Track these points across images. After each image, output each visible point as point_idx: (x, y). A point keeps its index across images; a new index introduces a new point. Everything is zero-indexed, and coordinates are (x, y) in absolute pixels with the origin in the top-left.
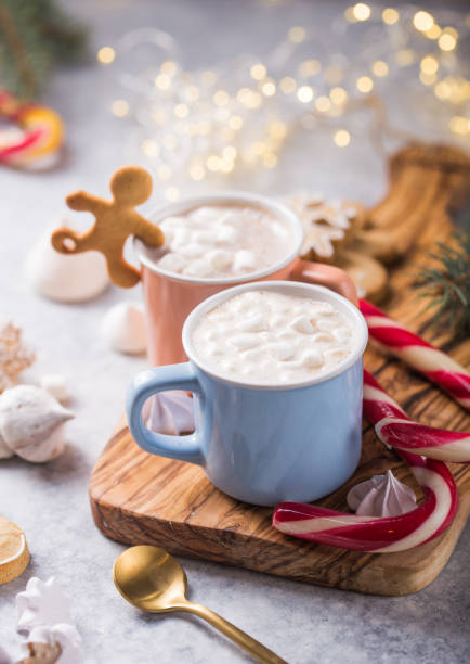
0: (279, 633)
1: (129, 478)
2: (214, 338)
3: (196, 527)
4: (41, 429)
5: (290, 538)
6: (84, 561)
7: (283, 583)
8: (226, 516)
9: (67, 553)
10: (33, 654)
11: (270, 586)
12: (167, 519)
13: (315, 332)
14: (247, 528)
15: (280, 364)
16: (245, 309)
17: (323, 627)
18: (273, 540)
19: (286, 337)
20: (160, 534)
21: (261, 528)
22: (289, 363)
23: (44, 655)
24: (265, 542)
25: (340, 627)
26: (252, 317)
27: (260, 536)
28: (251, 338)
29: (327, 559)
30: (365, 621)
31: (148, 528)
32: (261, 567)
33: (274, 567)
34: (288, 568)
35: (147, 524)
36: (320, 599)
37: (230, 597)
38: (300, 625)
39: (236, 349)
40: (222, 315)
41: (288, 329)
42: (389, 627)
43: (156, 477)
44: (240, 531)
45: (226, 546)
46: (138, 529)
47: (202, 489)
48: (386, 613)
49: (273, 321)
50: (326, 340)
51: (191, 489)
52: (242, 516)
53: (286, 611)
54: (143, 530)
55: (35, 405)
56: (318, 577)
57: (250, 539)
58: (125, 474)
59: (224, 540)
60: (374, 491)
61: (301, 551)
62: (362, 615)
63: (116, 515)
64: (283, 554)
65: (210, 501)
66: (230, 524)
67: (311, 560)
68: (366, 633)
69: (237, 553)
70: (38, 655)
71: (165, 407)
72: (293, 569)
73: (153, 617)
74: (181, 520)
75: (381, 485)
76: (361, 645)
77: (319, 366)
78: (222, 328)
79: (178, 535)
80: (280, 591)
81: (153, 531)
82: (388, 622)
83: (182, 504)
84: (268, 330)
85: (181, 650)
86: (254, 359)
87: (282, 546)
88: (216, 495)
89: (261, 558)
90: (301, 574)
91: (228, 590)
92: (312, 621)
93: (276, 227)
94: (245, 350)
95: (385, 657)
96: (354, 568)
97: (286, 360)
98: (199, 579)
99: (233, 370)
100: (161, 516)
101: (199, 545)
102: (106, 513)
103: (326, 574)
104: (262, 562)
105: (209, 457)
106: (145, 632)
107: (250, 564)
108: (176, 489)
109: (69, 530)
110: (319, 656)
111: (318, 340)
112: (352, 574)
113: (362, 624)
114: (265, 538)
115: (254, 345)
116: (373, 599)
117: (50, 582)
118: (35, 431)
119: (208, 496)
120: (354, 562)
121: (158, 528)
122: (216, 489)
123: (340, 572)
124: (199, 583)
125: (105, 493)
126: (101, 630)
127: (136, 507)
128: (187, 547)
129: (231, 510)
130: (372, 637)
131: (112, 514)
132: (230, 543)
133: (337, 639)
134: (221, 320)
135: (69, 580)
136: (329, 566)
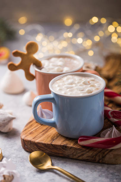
0: (81, 175)
1: (33, 133)
2: (59, 86)
3: (54, 145)
4: (6, 121)
5: (84, 146)
6: (20, 158)
7: (82, 162)
8: (63, 141)
9: (14, 155)
10: (5, 178)
11: (78, 163)
12: (45, 143)
13: (89, 85)
14: (70, 145)
15: (79, 92)
16: (68, 79)
17: (95, 173)
18: (78, 148)
19: (81, 85)
20: (43, 148)
21: (74, 145)
22: (82, 92)
23: (8, 179)
24: (76, 148)
25: (100, 173)
26: (70, 81)
27: (74, 147)
28: (70, 86)
29: (95, 153)
30: (108, 171)
31: (39, 146)
32: (75, 157)
33: (79, 157)
34: (83, 157)
35: (39, 145)
36: (93, 166)
37: (65, 166)
38: (88, 173)
39: (66, 88)
40: (61, 81)
41: (81, 83)
42: (115, 172)
43: (41, 132)
44: (68, 145)
45: (64, 151)
46: (36, 147)
47: (55, 135)
48: (114, 169)
49: (76, 82)
50: (93, 86)
51: (52, 135)
52: (68, 142)
53: (83, 169)
54: (38, 147)
55: (3, 114)
56: (92, 159)
57: (71, 148)
58: (32, 132)
59: (63, 149)
60: (109, 132)
61: (87, 150)
62: (107, 170)
63: (29, 143)
64: (82, 152)
65: (58, 138)
66: (65, 144)
67: (90, 153)
68: (108, 174)
69: (67, 153)
70: (6, 179)
71: (43, 113)
72: (85, 157)
73: (42, 171)
74: (49, 143)
75: (111, 130)
76: (107, 177)
77: (91, 92)
78: (61, 84)
79: (49, 148)
80: (81, 164)
81: (41, 147)
82: (115, 171)
83: (50, 139)
84: (75, 84)
85: (51, 180)
86: (72, 91)
87: (81, 149)
88: (60, 136)
89: (74, 154)
90: (87, 158)
91: (65, 164)
92: (92, 171)
93: (75, 62)
94: (68, 89)
95: (115, 180)
96: (104, 155)
97: (82, 91)
98: (56, 161)
99: (65, 93)
100: (43, 142)
101: (55, 151)
102: (26, 143)
103: (95, 158)
104: (75, 155)
105: (58, 125)
106: (39, 175)
107: (71, 156)
108: (48, 135)
109: (15, 150)
110: (94, 180)
111: (91, 86)
112: (103, 157)
113: (107, 172)
114: (76, 147)
115: (72, 87)
116: (110, 165)
117: (9, 160)
118: (4, 122)
119: (58, 137)
120: (104, 153)
121: (42, 146)
122: (60, 135)
123: (99, 157)
124: (55, 162)
125: (26, 137)
126: (26, 175)
127: (35, 140)
128: (51, 152)
129: (65, 140)
130: (110, 175)
131: (28, 143)
132: (65, 149)
133: (100, 176)
134: (60, 82)
135: (15, 162)
136: (96, 155)
